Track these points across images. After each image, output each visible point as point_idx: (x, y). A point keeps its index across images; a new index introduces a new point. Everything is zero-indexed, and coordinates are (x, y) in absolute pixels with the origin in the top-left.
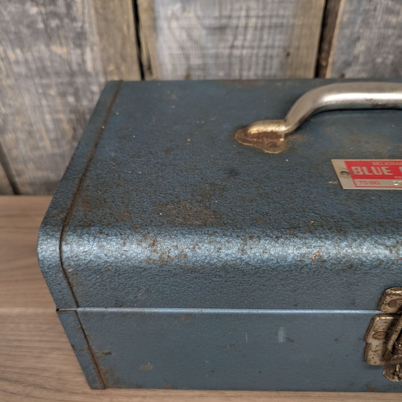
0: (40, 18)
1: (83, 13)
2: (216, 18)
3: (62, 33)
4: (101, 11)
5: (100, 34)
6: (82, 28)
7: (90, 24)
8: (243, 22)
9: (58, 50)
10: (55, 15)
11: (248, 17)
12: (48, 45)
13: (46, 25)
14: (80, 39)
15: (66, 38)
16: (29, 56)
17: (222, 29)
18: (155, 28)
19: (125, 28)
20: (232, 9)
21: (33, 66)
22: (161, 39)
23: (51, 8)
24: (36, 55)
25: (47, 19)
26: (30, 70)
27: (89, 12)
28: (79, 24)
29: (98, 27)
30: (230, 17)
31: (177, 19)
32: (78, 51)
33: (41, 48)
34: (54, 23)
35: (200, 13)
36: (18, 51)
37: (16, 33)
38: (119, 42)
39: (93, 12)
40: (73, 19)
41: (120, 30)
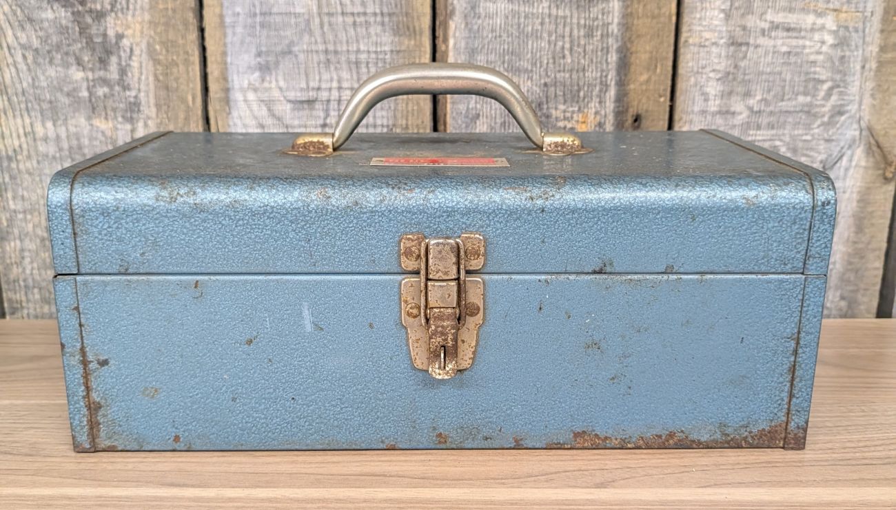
0: (85, 85)
1: (139, 79)
2: (302, 90)
3: (110, 103)
4: (161, 78)
5: (158, 106)
6: (136, 97)
7: (147, 92)
8: (335, 94)
9: (101, 124)
10: (105, 82)
11: (340, 88)
12: (89, 118)
13: (91, 94)
14: (132, 111)
15: (114, 110)
16: (62, 132)
17: (311, 102)
18: (227, 101)
19: (190, 98)
20: (320, 81)
21: (65, 145)
22: (235, 114)
23: (102, 73)
24: (72, 129)
25: (94, 86)
26: (61, 150)
27: (147, 78)
28: (133, 93)
29: (156, 97)
30: (319, 89)
31: (255, 90)
32: (128, 127)
33: (80, 123)
34: (101, 91)
35: (282, 83)
36: (49, 124)
37: (51, 102)
38: (182, 115)
39: (151, 79)
40: (126, 88)
41: (184, 100)
